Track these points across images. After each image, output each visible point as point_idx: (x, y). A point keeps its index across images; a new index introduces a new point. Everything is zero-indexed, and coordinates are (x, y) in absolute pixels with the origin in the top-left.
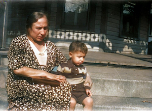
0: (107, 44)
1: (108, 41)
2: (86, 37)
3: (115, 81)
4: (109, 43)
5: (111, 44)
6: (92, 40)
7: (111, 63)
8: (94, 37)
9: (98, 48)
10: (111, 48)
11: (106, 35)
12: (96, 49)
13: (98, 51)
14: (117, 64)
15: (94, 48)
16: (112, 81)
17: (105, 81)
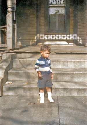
0: (78, 40)
1: (79, 38)
2: (64, 37)
3: (73, 61)
4: (79, 39)
5: (81, 40)
6: (68, 38)
7: (72, 52)
8: (69, 37)
9: (73, 44)
10: (81, 43)
11: (77, 34)
12: (71, 44)
13: (73, 45)
14: (75, 52)
15: (70, 44)
16: (72, 61)
17: (68, 61)
